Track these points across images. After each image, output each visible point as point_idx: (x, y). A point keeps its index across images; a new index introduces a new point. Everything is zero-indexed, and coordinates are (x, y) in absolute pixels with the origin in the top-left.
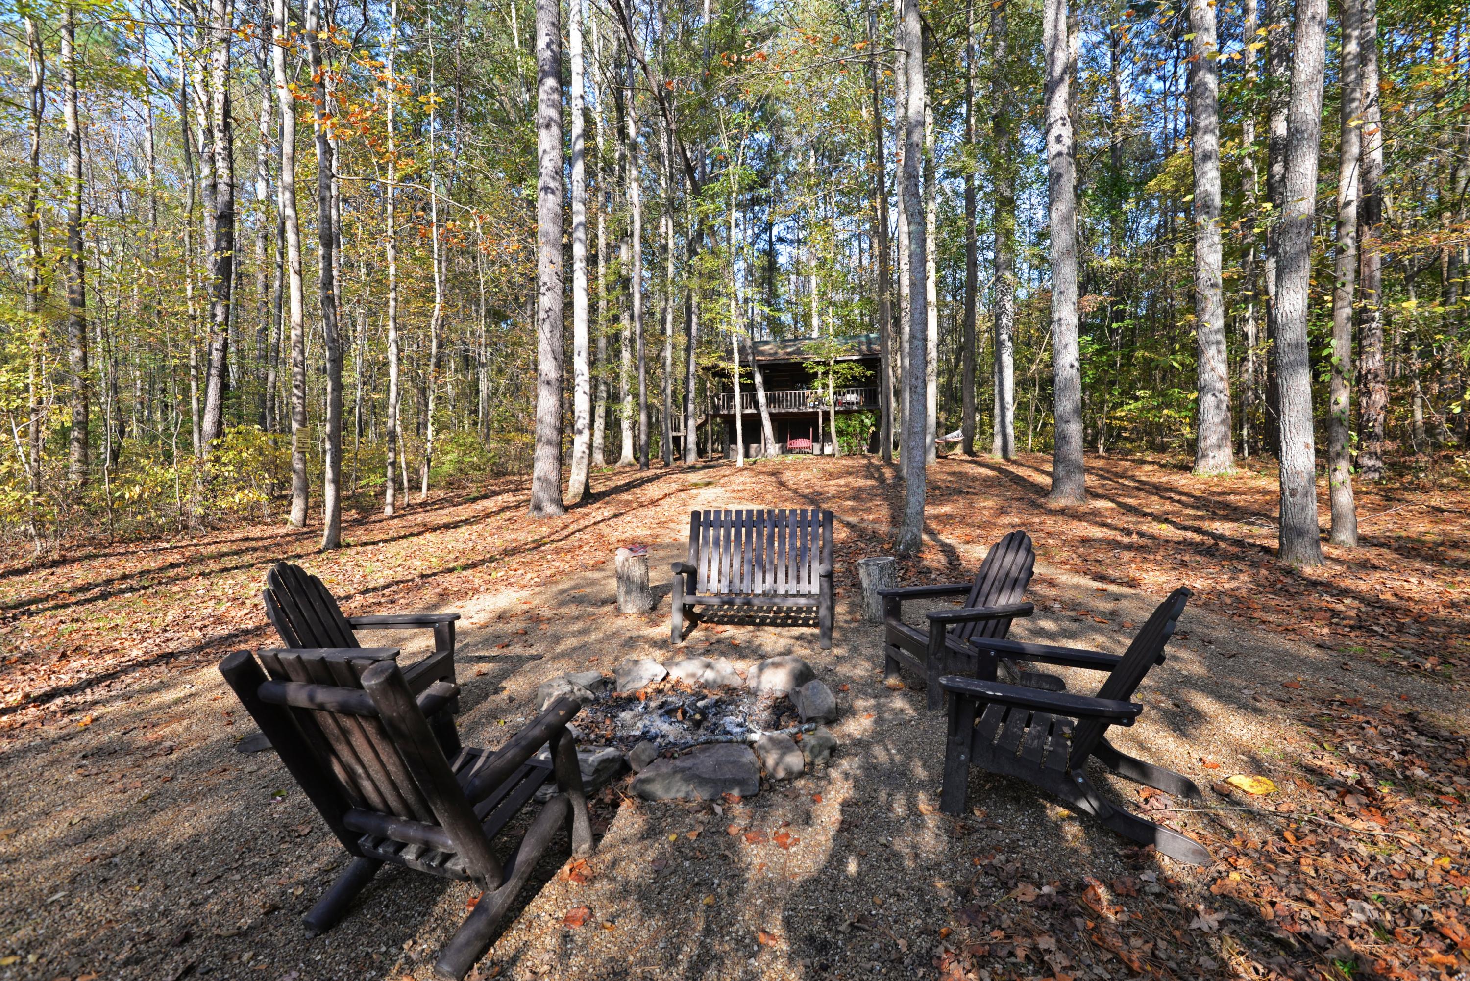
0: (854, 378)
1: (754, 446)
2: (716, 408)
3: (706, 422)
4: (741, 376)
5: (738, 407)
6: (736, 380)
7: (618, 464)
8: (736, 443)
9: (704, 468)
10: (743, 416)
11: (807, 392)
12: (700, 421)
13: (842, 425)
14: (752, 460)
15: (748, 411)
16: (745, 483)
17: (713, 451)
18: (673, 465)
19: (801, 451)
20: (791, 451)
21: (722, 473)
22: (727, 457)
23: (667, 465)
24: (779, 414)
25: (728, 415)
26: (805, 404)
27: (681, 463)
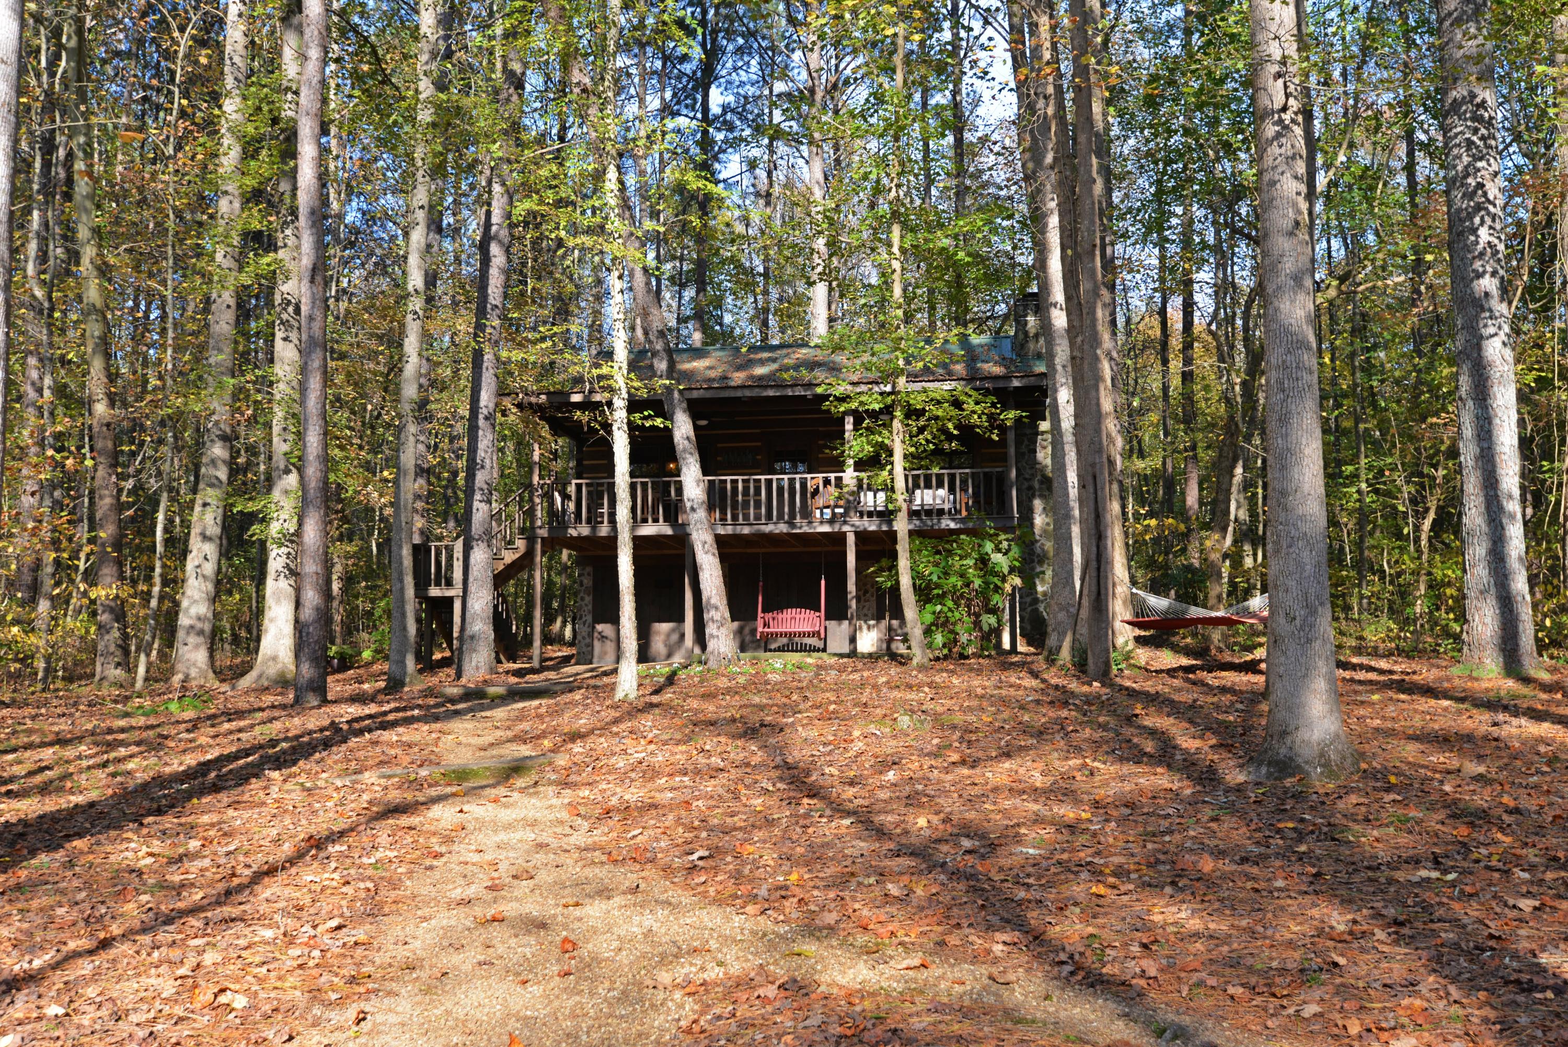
0: (966, 430)
1: (663, 628)
2: (556, 518)
3: (526, 561)
4: (634, 405)
5: (623, 512)
6: (619, 415)
7: (246, 682)
8: (615, 620)
9: (515, 695)
10: (639, 543)
11: (815, 479)
12: (509, 557)
13: (931, 572)
14: (661, 669)
15: (648, 530)
16: (650, 773)
17: (548, 639)
18: (415, 685)
19: (792, 644)
20: (764, 643)
21: (569, 721)
22: (585, 657)
23: (395, 685)
24: (736, 538)
25: (592, 540)
26: (807, 514)
27: (443, 680)
